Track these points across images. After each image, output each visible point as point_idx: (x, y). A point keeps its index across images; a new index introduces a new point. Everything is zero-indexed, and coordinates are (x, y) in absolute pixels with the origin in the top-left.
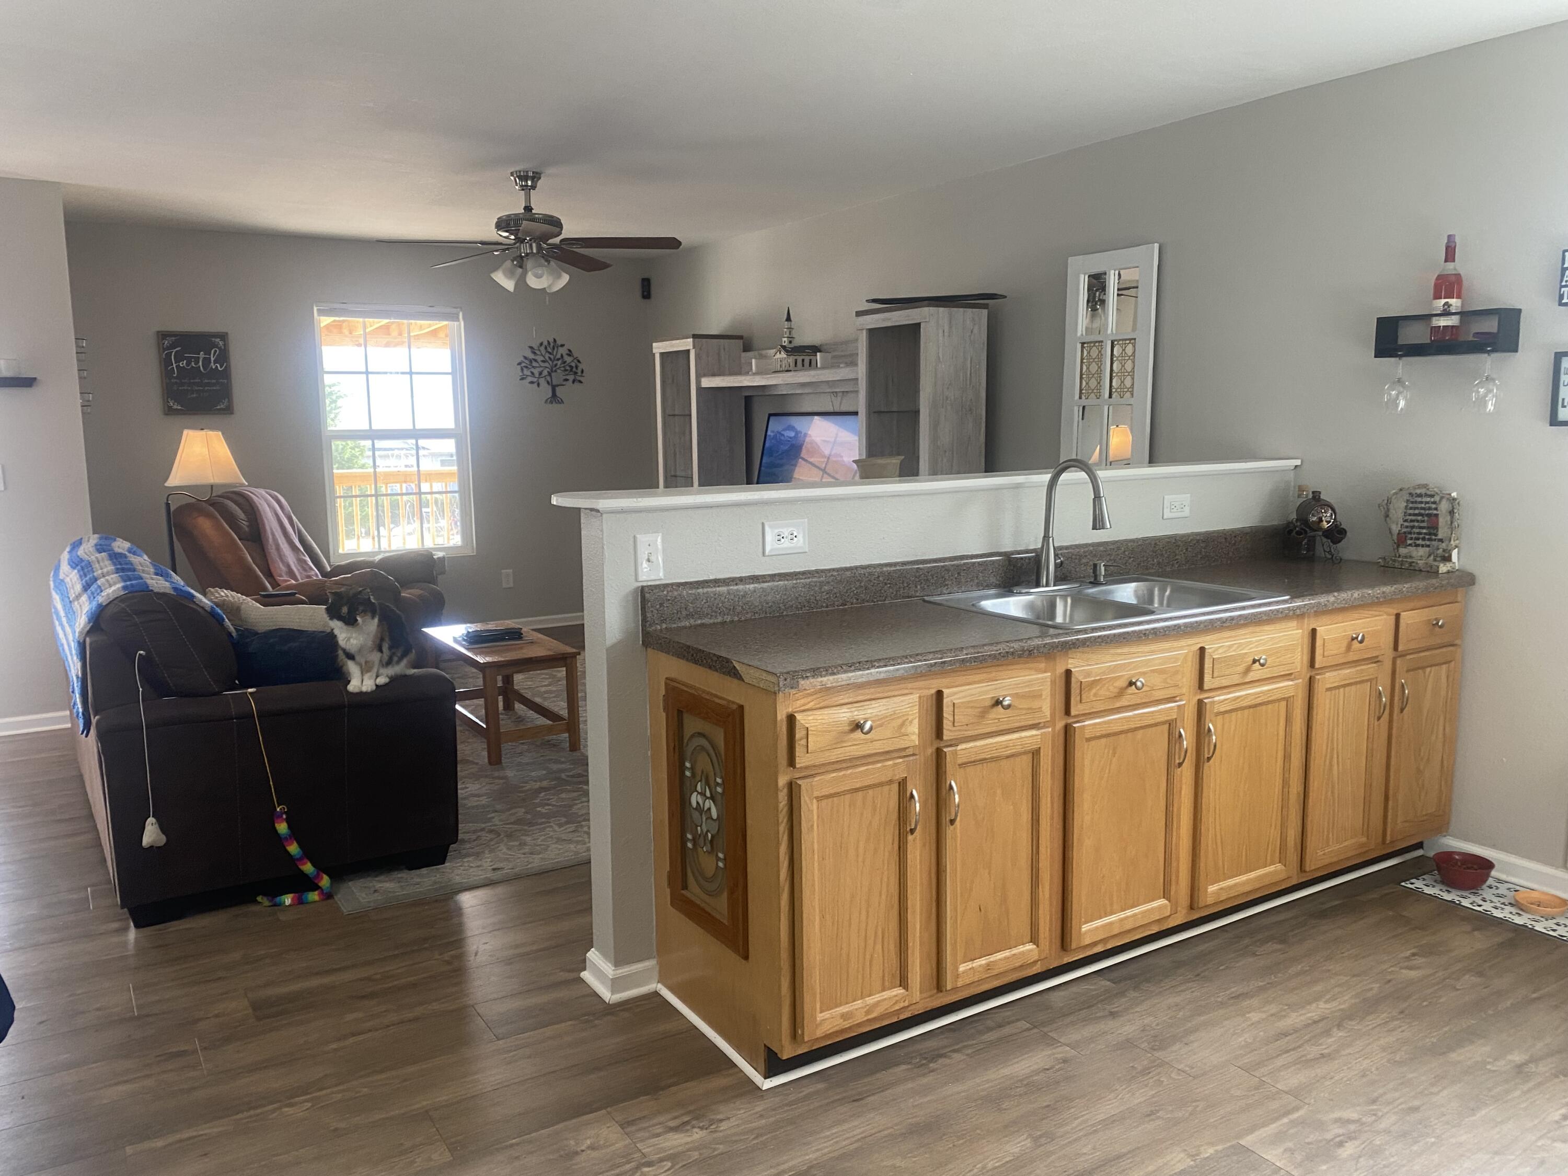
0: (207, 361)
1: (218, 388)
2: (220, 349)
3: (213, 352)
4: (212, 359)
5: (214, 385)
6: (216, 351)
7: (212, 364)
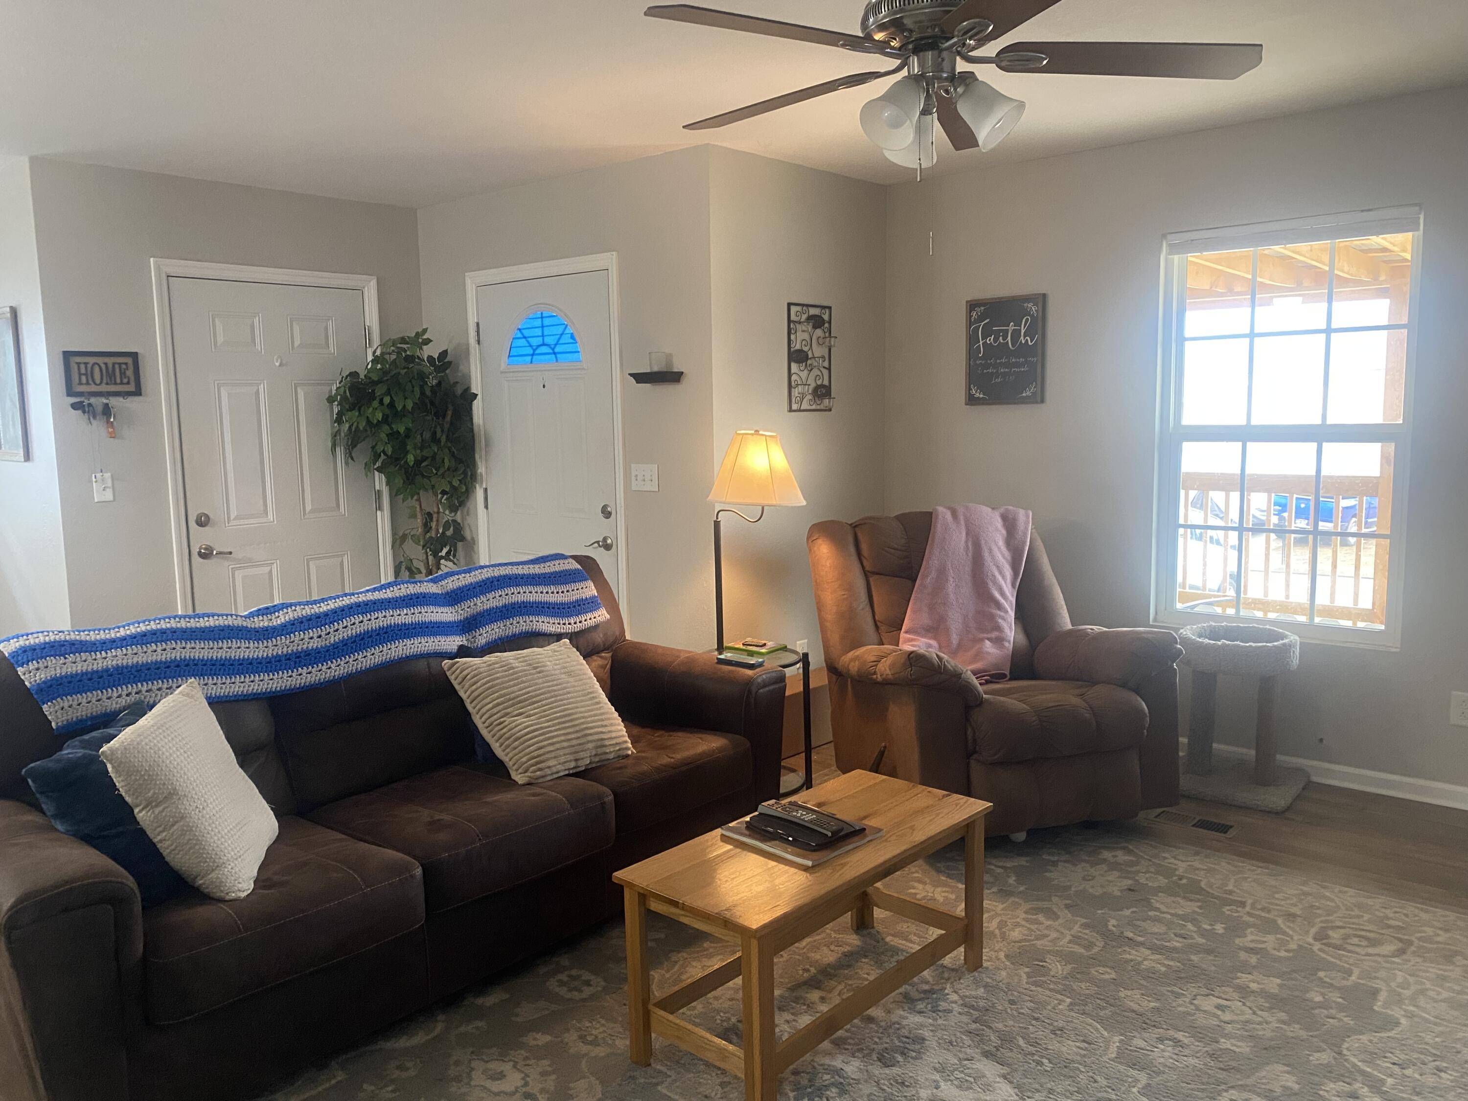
0: (1016, 334)
1: (1026, 369)
2: (1032, 316)
3: (1024, 321)
4: (1023, 331)
5: (1023, 365)
6: (1027, 320)
7: (1022, 338)
